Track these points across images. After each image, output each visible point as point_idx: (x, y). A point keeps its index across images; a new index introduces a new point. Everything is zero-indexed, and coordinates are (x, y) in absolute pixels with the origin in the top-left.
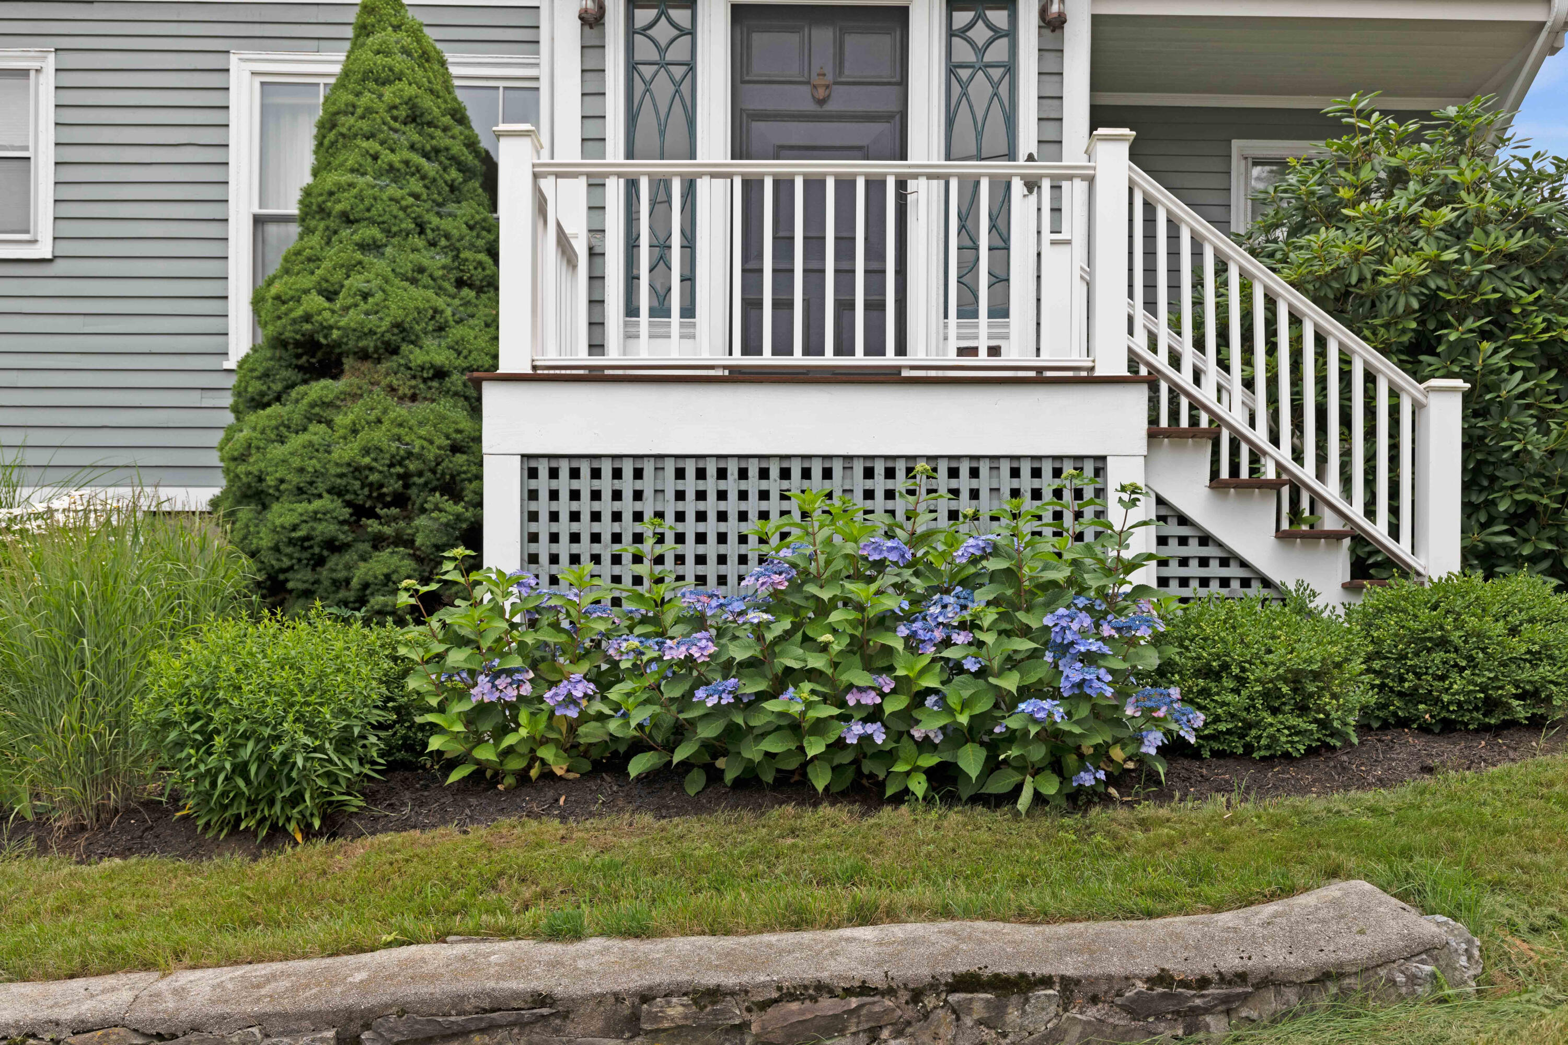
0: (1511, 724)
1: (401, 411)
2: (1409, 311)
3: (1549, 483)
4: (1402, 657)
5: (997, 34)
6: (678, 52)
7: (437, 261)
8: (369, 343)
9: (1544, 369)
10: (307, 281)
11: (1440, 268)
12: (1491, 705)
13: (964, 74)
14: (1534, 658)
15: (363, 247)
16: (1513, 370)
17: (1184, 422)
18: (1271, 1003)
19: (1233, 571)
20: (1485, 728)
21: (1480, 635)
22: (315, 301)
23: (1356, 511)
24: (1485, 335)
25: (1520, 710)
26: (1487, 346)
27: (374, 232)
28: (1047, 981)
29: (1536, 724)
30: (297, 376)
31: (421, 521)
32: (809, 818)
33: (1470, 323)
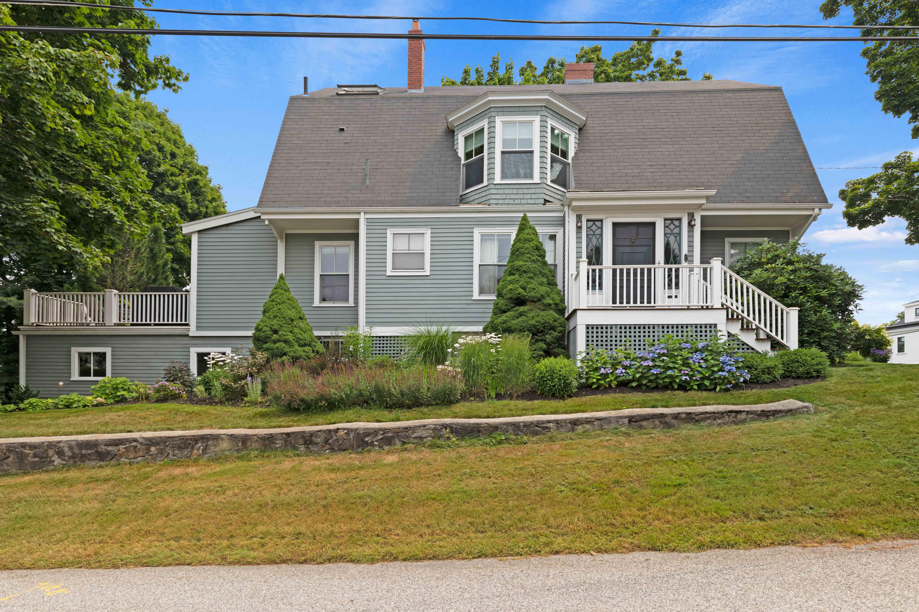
0: (812, 377)
1: (542, 313)
2: (782, 289)
3: (817, 326)
4: (788, 364)
5: (676, 227)
6: (598, 232)
7: (545, 280)
8: (535, 299)
9: (815, 301)
10: (517, 286)
11: (789, 280)
12: (808, 373)
13: (668, 236)
14: (817, 364)
15: (530, 278)
16: (808, 302)
17: (735, 317)
18: (780, 415)
19: (745, 347)
20: (807, 378)
21: (806, 360)
22: (521, 290)
23: (768, 330)
24: (801, 294)
25: (814, 374)
26: (802, 297)
27: (532, 275)
28: (744, 411)
29: (818, 377)
30: (513, 305)
31: (547, 336)
32: (674, 393)
33: (797, 292)
